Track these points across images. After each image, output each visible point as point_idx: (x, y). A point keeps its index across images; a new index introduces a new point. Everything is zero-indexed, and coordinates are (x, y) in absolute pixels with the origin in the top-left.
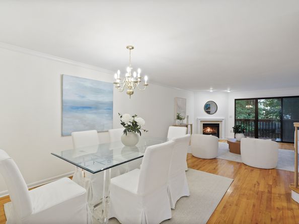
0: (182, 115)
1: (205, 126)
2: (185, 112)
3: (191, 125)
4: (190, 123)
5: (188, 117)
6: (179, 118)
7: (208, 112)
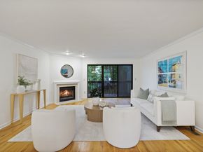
0: (26, 79)
1: (62, 89)
2: (36, 75)
3: (44, 91)
4: (42, 88)
5: (40, 80)
6: (22, 82)
7: (66, 76)
